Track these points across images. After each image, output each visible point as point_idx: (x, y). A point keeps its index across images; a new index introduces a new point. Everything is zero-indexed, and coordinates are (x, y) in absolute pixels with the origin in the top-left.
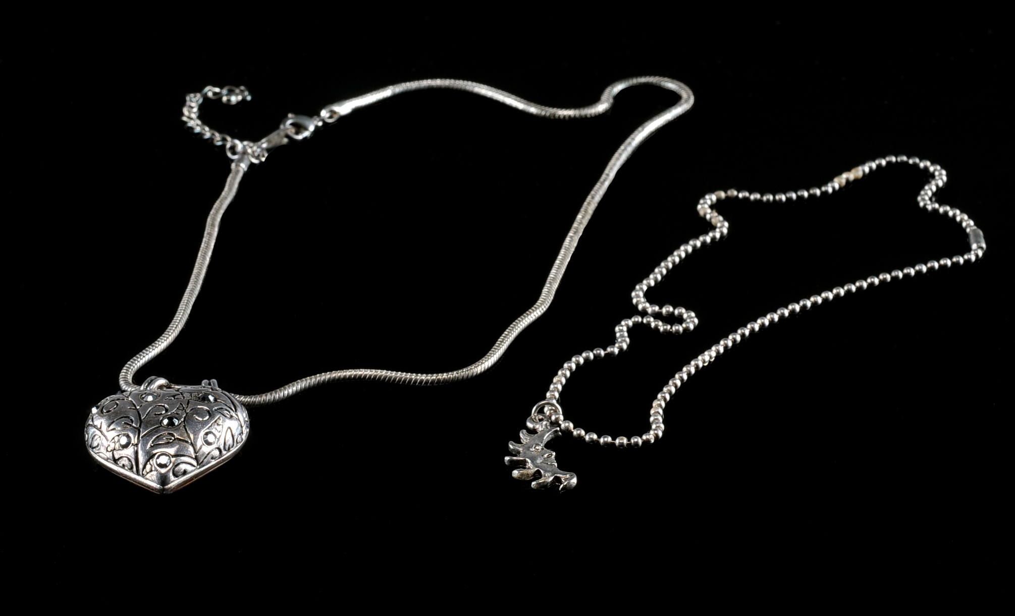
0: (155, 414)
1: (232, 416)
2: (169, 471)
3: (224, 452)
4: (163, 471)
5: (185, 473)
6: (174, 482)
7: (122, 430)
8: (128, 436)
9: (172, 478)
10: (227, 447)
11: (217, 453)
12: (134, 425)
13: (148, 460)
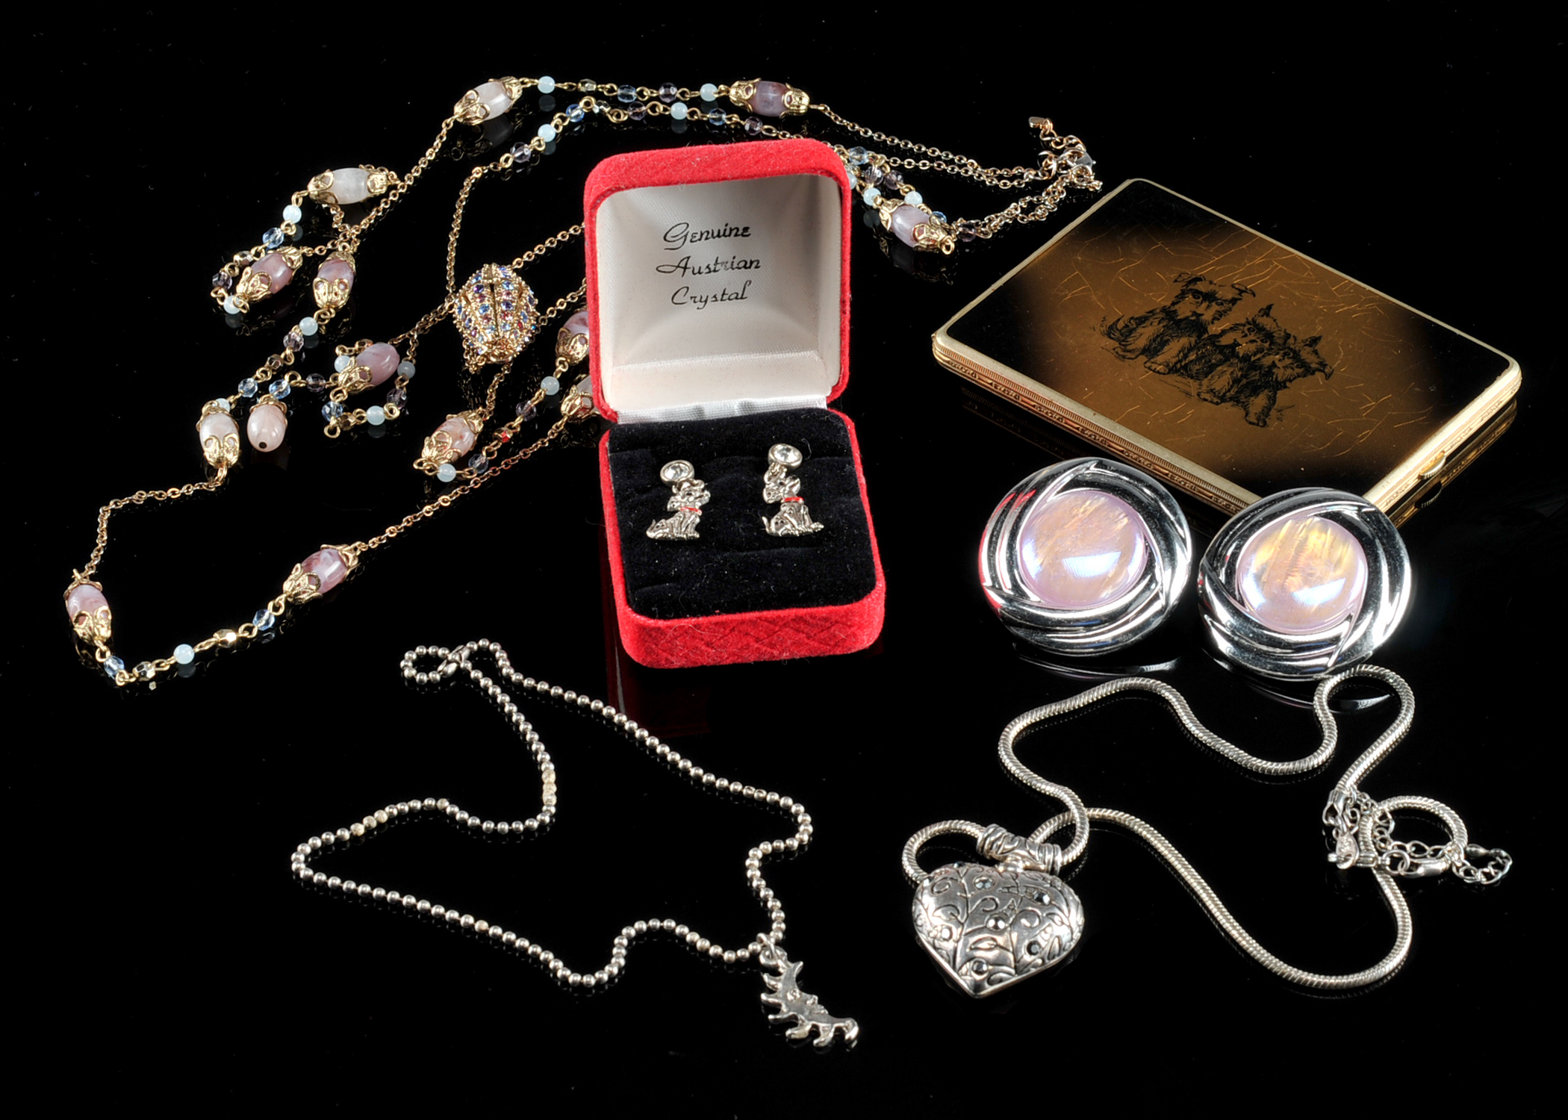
0: (984, 910)
1: (1063, 923)
2: (984, 979)
3: (1047, 961)
4: (978, 978)
5: (1001, 980)
6: (989, 989)
7: (947, 921)
8: (950, 929)
9: (986, 985)
10: (1051, 956)
11: (1040, 961)
12: (959, 918)
13: (965, 963)
